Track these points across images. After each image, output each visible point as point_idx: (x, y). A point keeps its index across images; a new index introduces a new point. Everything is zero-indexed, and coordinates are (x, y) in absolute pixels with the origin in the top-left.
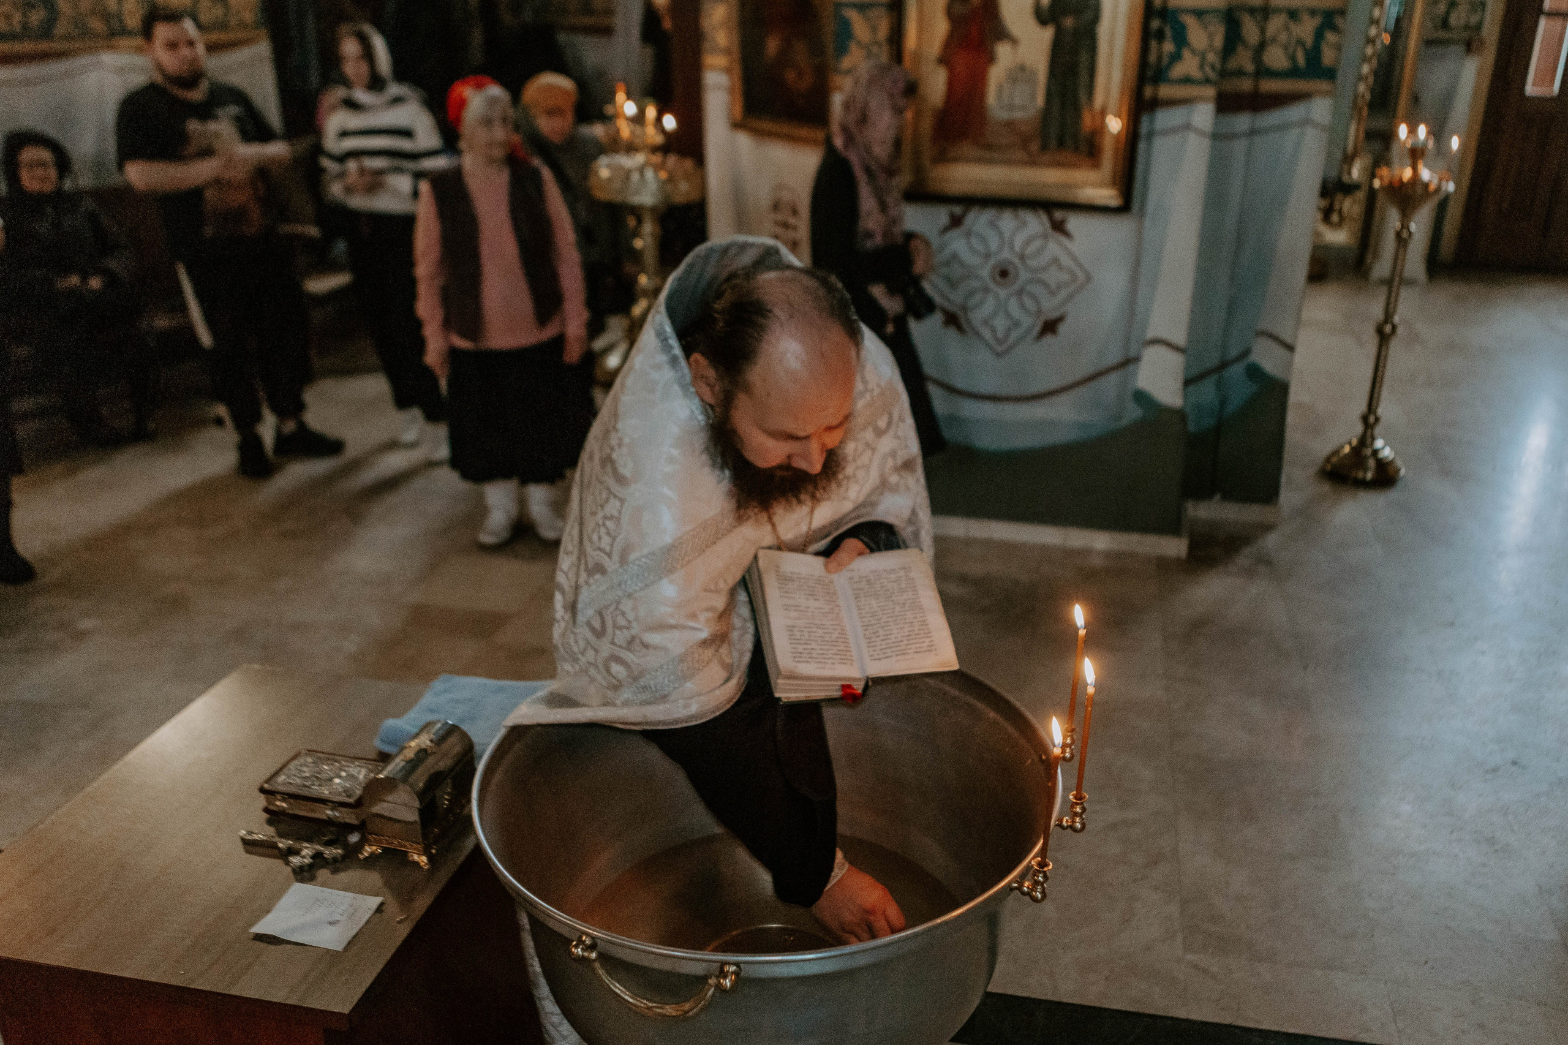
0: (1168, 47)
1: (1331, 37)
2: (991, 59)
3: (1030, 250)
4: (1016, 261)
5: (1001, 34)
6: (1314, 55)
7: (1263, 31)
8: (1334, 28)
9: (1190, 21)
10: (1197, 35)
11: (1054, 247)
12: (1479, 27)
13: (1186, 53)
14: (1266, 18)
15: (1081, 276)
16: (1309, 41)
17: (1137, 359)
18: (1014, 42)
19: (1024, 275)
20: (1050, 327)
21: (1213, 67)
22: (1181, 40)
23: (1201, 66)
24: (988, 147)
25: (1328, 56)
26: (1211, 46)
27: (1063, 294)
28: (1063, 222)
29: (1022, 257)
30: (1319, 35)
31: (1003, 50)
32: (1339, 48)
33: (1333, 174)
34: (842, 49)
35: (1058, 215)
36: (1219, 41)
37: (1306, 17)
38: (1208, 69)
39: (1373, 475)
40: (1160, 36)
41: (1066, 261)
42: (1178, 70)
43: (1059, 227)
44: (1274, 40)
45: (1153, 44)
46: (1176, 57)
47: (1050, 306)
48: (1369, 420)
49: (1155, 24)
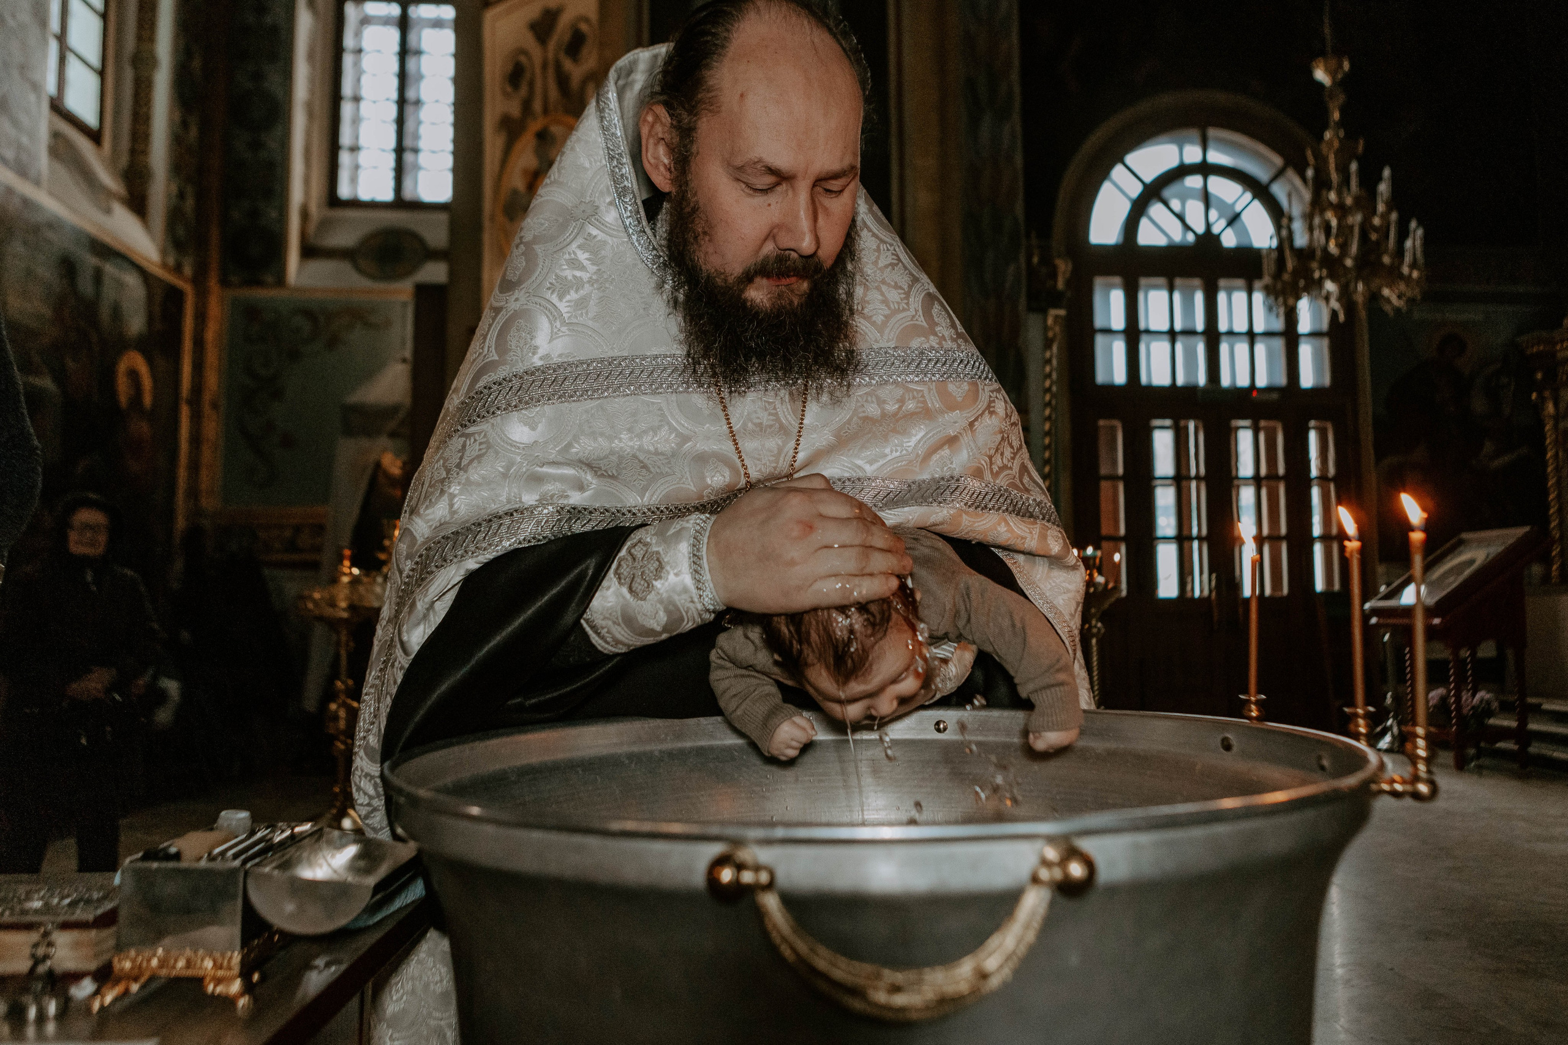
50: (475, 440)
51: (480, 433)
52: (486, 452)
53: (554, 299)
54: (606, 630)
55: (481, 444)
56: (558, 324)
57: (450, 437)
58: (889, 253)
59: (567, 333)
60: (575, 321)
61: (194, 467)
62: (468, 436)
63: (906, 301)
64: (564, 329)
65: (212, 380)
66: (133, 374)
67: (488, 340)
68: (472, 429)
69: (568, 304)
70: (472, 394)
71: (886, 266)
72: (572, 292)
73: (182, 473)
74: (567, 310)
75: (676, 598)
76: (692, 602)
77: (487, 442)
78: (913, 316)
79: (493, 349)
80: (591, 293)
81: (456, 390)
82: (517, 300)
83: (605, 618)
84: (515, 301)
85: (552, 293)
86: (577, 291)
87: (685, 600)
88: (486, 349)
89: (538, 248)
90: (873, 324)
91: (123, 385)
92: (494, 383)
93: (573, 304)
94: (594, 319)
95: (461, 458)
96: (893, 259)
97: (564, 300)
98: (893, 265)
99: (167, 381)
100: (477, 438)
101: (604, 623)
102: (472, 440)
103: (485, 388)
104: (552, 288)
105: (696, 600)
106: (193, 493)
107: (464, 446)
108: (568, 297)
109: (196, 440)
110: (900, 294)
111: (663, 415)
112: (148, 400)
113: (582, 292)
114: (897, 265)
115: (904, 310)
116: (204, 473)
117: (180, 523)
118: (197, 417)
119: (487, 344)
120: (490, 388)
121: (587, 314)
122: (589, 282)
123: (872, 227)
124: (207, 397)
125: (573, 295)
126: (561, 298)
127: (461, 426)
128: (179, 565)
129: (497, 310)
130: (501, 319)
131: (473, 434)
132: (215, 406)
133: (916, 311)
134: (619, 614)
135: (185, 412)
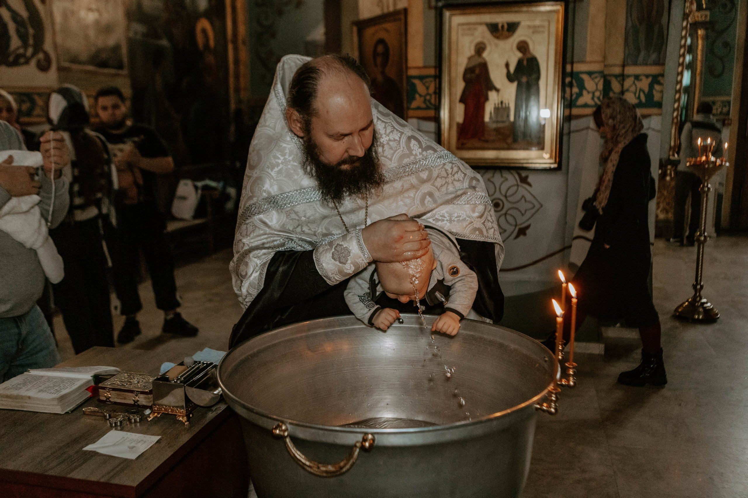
0: (575, 90)
1: (657, 87)
2: (487, 99)
3: (510, 193)
4: (503, 199)
5: (491, 87)
6: (650, 95)
7: (622, 85)
8: (659, 83)
9: (585, 77)
10: (589, 84)
11: (523, 190)
12: (728, 113)
13: (585, 92)
14: (623, 80)
15: (537, 206)
16: (646, 90)
17: (570, 247)
18: (497, 90)
19: (507, 205)
20: (522, 232)
21: (599, 98)
22: (582, 86)
23: (593, 98)
24: (486, 141)
25: (657, 97)
26: (597, 89)
27: (529, 214)
28: (527, 177)
29: (506, 196)
30: (651, 86)
31: (493, 96)
32: (662, 92)
33: (665, 156)
34: (411, 98)
35: (524, 174)
36: (601, 86)
37: (644, 78)
38: (596, 100)
39: (702, 317)
40: (571, 85)
41: (529, 197)
42: (581, 101)
43: (524, 180)
44: (627, 90)
45: (568, 90)
46: (580, 95)
47: (522, 221)
48: (697, 287)
49: (568, 80)
50: (250, 225)
51: (251, 222)
52: (255, 229)
53: (269, 171)
54: (333, 278)
55: (252, 226)
56: (272, 181)
57: (241, 225)
58: (390, 127)
59: (276, 183)
60: (278, 179)
61: (237, 76)
62: (247, 224)
63: (399, 145)
64: (275, 182)
65: (242, 29)
66: (204, 31)
67: (247, 189)
68: (247, 222)
69: (275, 172)
70: (245, 209)
71: (390, 133)
72: (276, 168)
73: (231, 80)
74: (275, 175)
75: (357, 260)
76: (363, 260)
77: (254, 225)
78: (403, 151)
79: (250, 192)
80: (283, 167)
81: (241, 207)
82: (256, 173)
83: (332, 274)
84: (255, 173)
85: (268, 169)
86: (277, 168)
87: (361, 260)
88: (247, 192)
89: (262, 153)
90: (388, 158)
91: (200, 39)
92: (253, 204)
93: (276, 172)
94: (284, 177)
95: (247, 232)
96: (392, 129)
97: (273, 171)
98: (392, 132)
99: (221, 32)
100: (250, 224)
101: (331, 276)
102: (249, 225)
103: (249, 206)
104: (268, 167)
105: (364, 259)
106: (237, 90)
107: (247, 227)
108: (275, 170)
109: (237, 62)
110: (396, 143)
111: (315, 209)
112: (212, 43)
113: (279, 168)
114: (393, 131)
115: (399, 149)
116: (242, 80)
117: (233, 106)
118: (236, 50)
119: (247, 190)
120: (251, 206)
121: (282, 175)
122: (281, 163)
123: (381, 118)
124: (240, 38)
125: (276, 169)
126: (272, 170)
127: (244, 220)
128: (233, 129)
129: (250, 177)
130: (251, 180)
131: (249, 223)
132: (244, 43)
133: (403, 148)
134: (337, 271)
135: (230, 47)
